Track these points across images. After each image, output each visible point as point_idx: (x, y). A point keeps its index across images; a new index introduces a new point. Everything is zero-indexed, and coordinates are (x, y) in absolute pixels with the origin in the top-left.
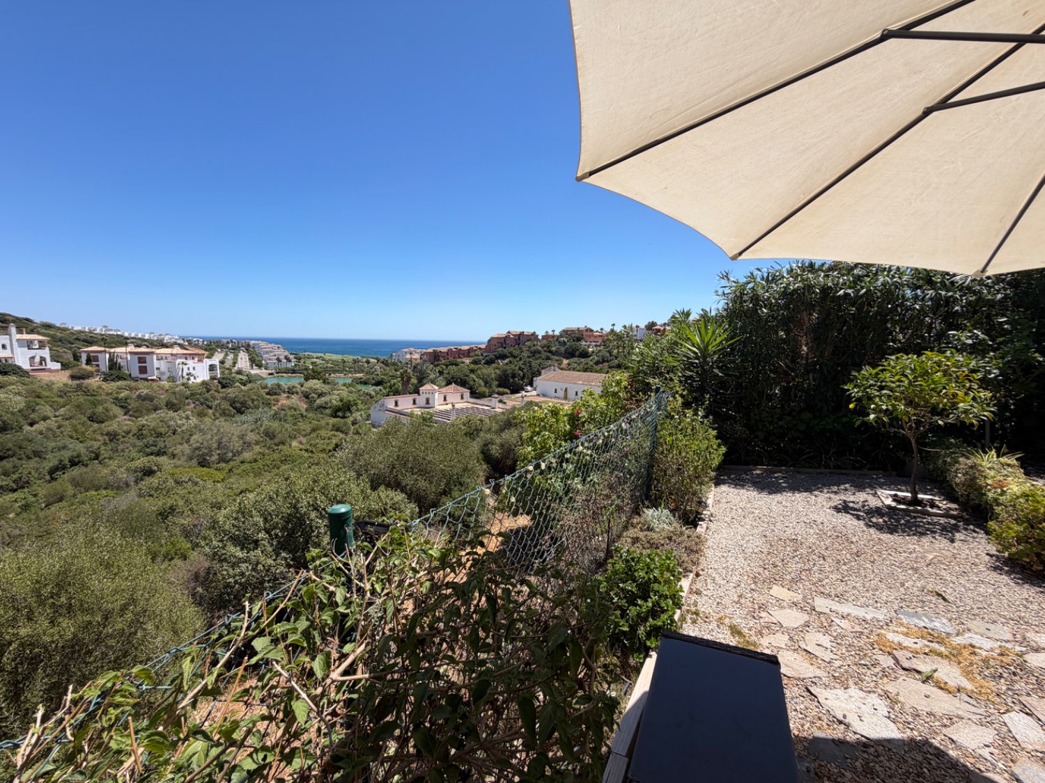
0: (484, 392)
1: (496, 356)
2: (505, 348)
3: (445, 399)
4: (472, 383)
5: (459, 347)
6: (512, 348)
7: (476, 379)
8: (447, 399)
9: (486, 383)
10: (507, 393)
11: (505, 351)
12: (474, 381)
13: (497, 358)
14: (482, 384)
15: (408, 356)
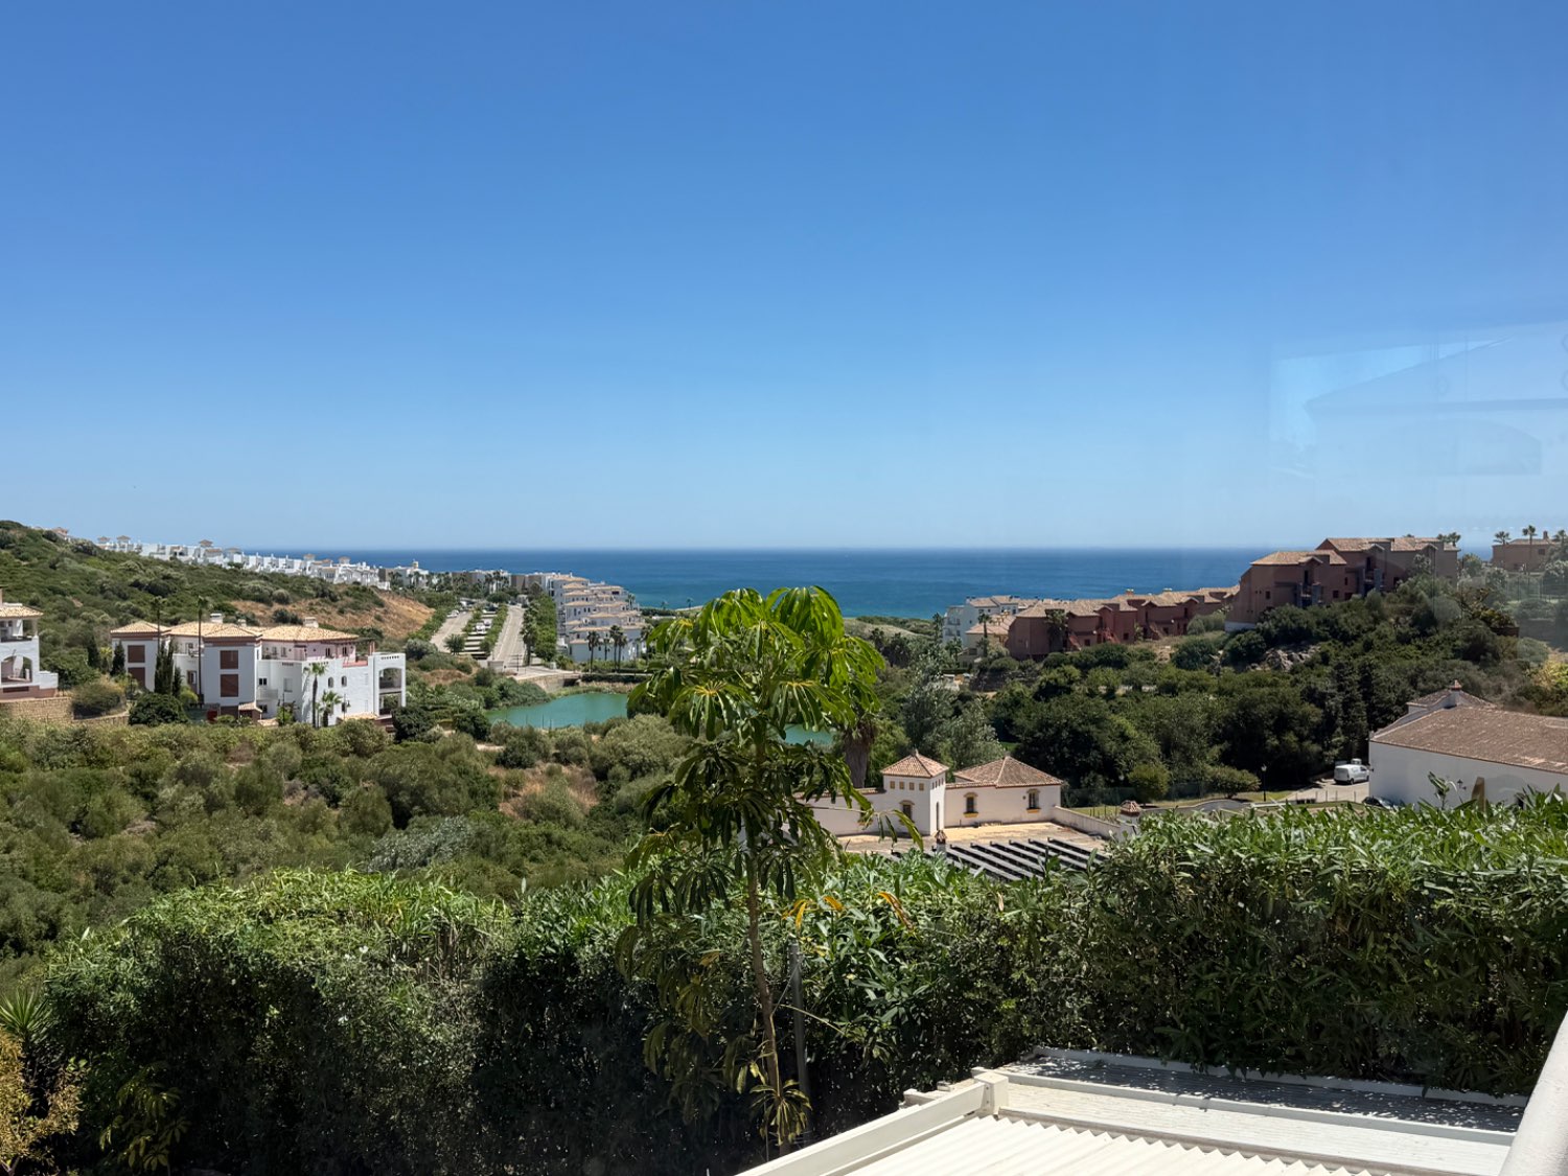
0: (1154, 780)
1: (1266, 634)
2: (1306, 603)
3: (971, 808)
4: (1111, 746)
5: (1149, 598)
6: (1336, 604)
7: (1131, 731)
8: (978, 807)
9: (1168, 747)
10: (1245, 788)
11: (1306, 617)
12: (1124, 738)
13: (1273, 641)
14: (1152, 747)
15: (978, 629)
